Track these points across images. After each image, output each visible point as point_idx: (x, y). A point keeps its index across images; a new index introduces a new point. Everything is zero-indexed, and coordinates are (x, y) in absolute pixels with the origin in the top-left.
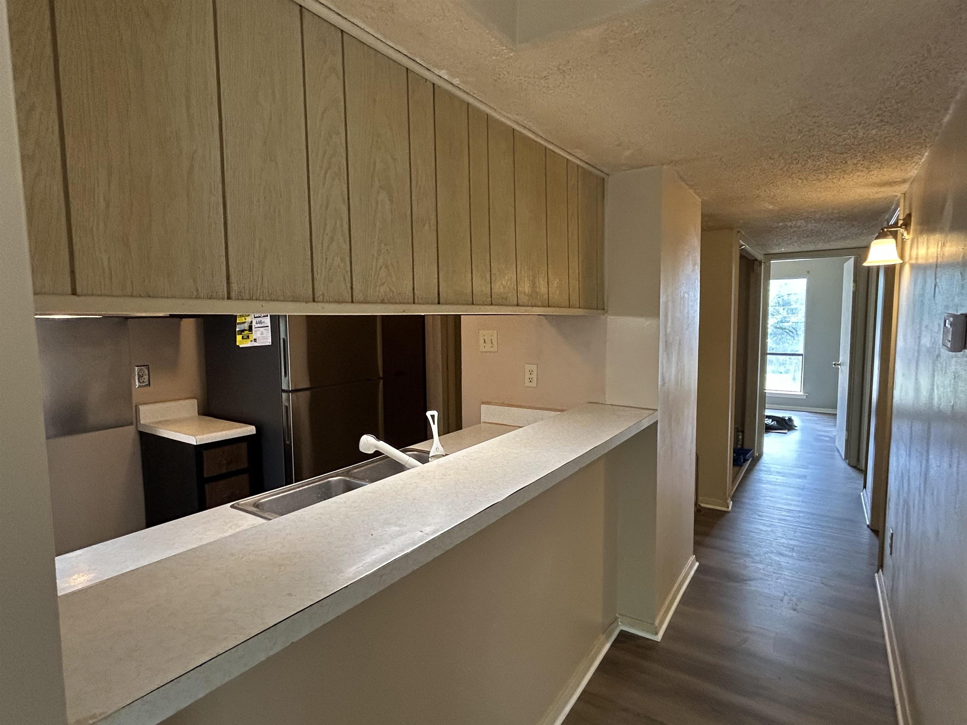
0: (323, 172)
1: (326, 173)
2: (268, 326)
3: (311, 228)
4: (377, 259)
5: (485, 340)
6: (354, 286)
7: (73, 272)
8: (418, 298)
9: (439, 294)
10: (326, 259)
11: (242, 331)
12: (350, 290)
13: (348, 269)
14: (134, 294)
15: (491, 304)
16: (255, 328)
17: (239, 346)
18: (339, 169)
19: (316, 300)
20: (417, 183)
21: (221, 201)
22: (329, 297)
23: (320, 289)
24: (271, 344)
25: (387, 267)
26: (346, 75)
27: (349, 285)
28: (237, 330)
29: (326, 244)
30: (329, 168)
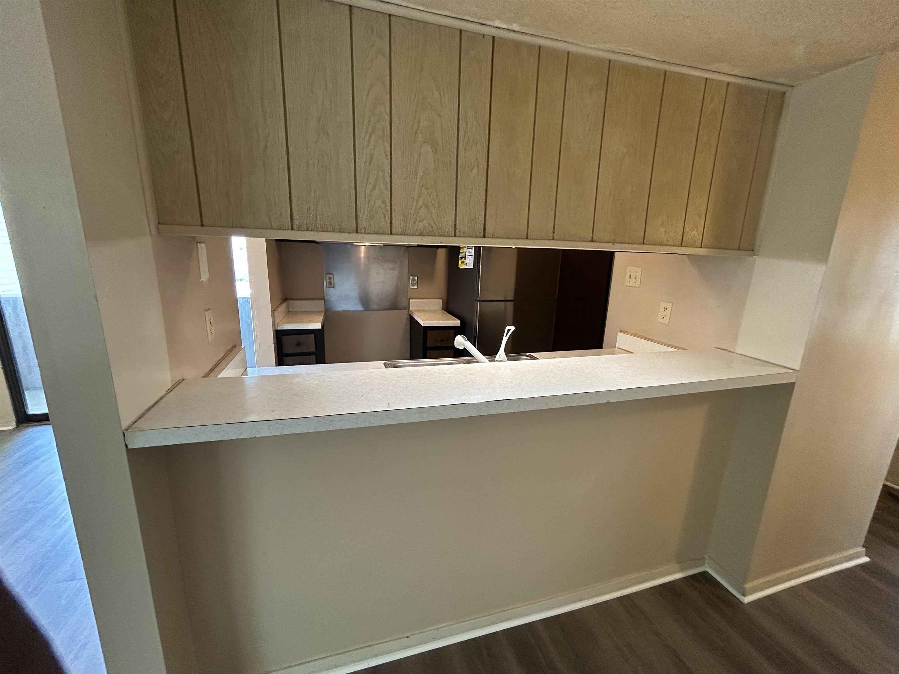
0: (367, 137)
1: (370, 137)
2: (472, 255)
3: (355, 180)
4: (417, 201)
5: (630, 276)
6: (393, 222)
7: (201, 214)
8: (460, 232)
9: (484, 229)
10: (369, 201)
11: (462, 258)
12: (389, 225)
13: (388, 208)
14: (234, 226)
15: (553, 239)
16: (468, 256)
17: (459, 268)
18: (383, 131)
19: (359, 231)
20: (465, 133)
21: (286, 166)
22: (370, 230)
23: (363, 223)
24: (472, 267)
25: (427, 207)
26: (392, 53)
27: (389, 221)
28: (460, 257)
29: (368, 192)
30: (373, 132)
